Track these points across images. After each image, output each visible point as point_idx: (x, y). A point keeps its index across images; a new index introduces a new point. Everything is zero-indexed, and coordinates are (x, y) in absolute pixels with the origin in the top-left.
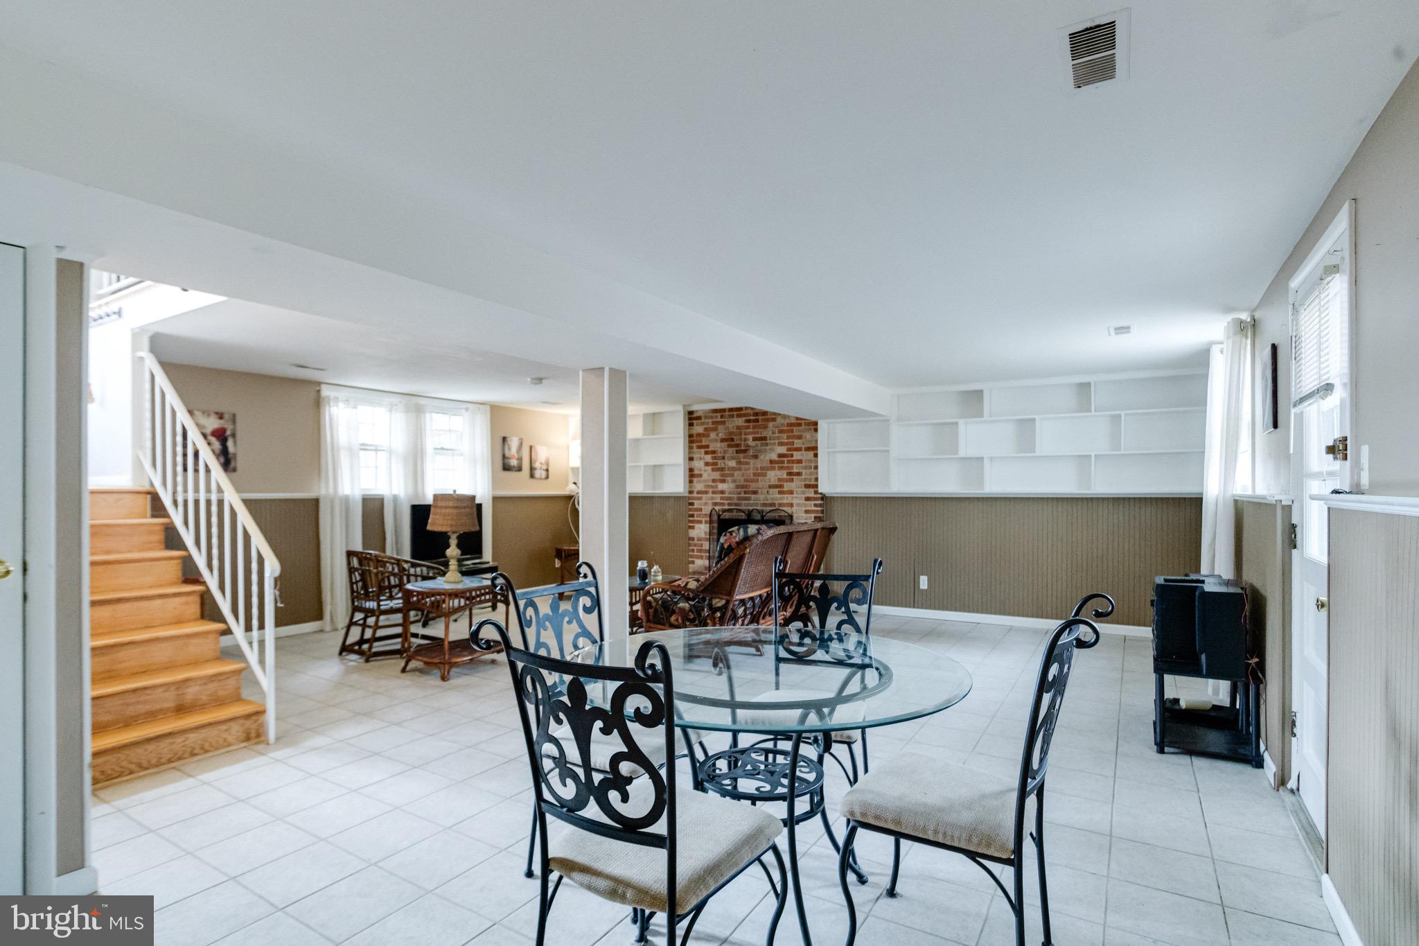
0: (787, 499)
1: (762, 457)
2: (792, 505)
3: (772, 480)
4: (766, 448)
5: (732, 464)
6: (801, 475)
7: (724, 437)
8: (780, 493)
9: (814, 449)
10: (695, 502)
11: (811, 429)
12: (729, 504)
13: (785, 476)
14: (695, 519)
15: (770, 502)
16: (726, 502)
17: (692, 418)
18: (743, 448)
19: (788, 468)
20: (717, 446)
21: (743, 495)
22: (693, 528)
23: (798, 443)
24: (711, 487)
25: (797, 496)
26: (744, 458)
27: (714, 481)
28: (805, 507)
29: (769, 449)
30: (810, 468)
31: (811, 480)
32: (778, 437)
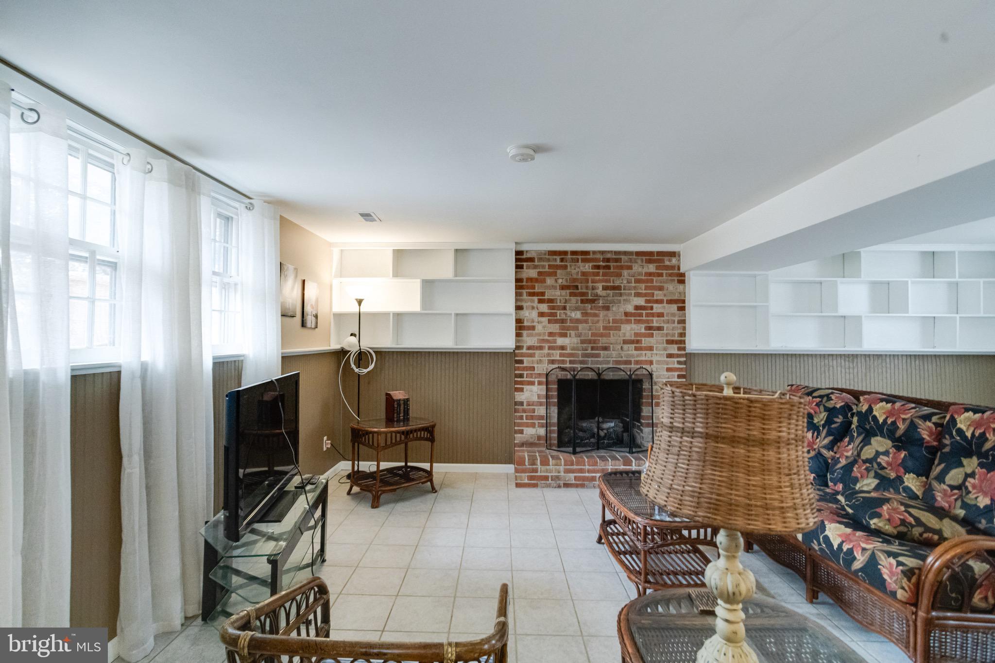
0: (645, 356)
1: (614, 309)
2: (651, 363)
3: (628, 334)
4: (620, 298)
5: (577, 315)
6: (663, 330)
7: (565, 283)
8: (636, 349)
9: (681, 304)
10: (525, 359)
11: (673, 280)
12: (571, 362)
13: (643, 331)
14: (525, 379)
15: (624, 359)
16: (568, 359)
17: (521, 259)
18: (590, 297)
19: (647, 322)
20: (557, 294)
21: (589, 351)
22: (522, 390)
23: (658, 295)
24: (548, 341)
25: (658, 352)
26: (591, 309)
27: (550, 334)
28: (667, 365)
29: (624, 300)
30: (674, 322)
31: (676, 335)
32: (635, 288)
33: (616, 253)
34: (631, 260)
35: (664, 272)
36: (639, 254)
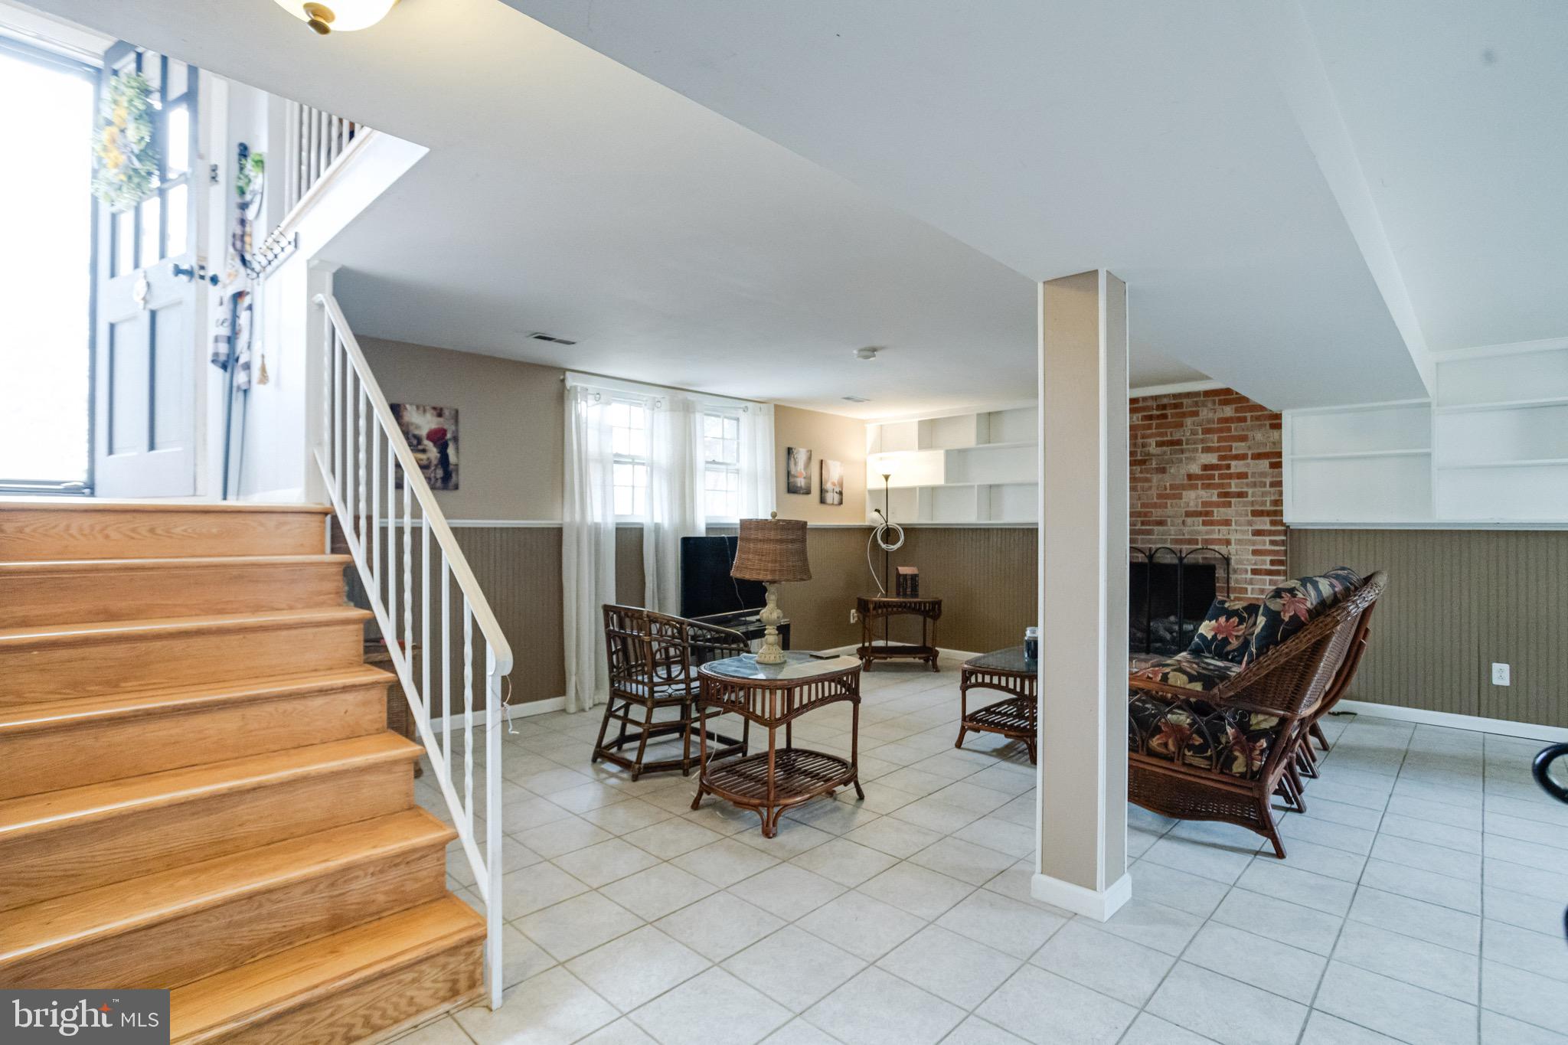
0: (1218, 533)
1: (1172, 471)
2: (1228, 542)
3: (1192, 504)
4: (1181, 456)
6: (1247, 497)
8: (1205, 523)
9: (1274, 459)
11: (1261, 426)
13: (1215, 498)
15: (1187, 537)
19: (1221, 486)
23: (1238, 448)
25: (1238, 528)
26: (1141, 472)
28: (1254, 545)
29: (1187, 458)
30: (1265, 486)
31: (1268, 504)
32: (1203, 441)
33: (1175, 396)
34: (1196, 404)
35: (1248, 415)
36: (1207, 393)
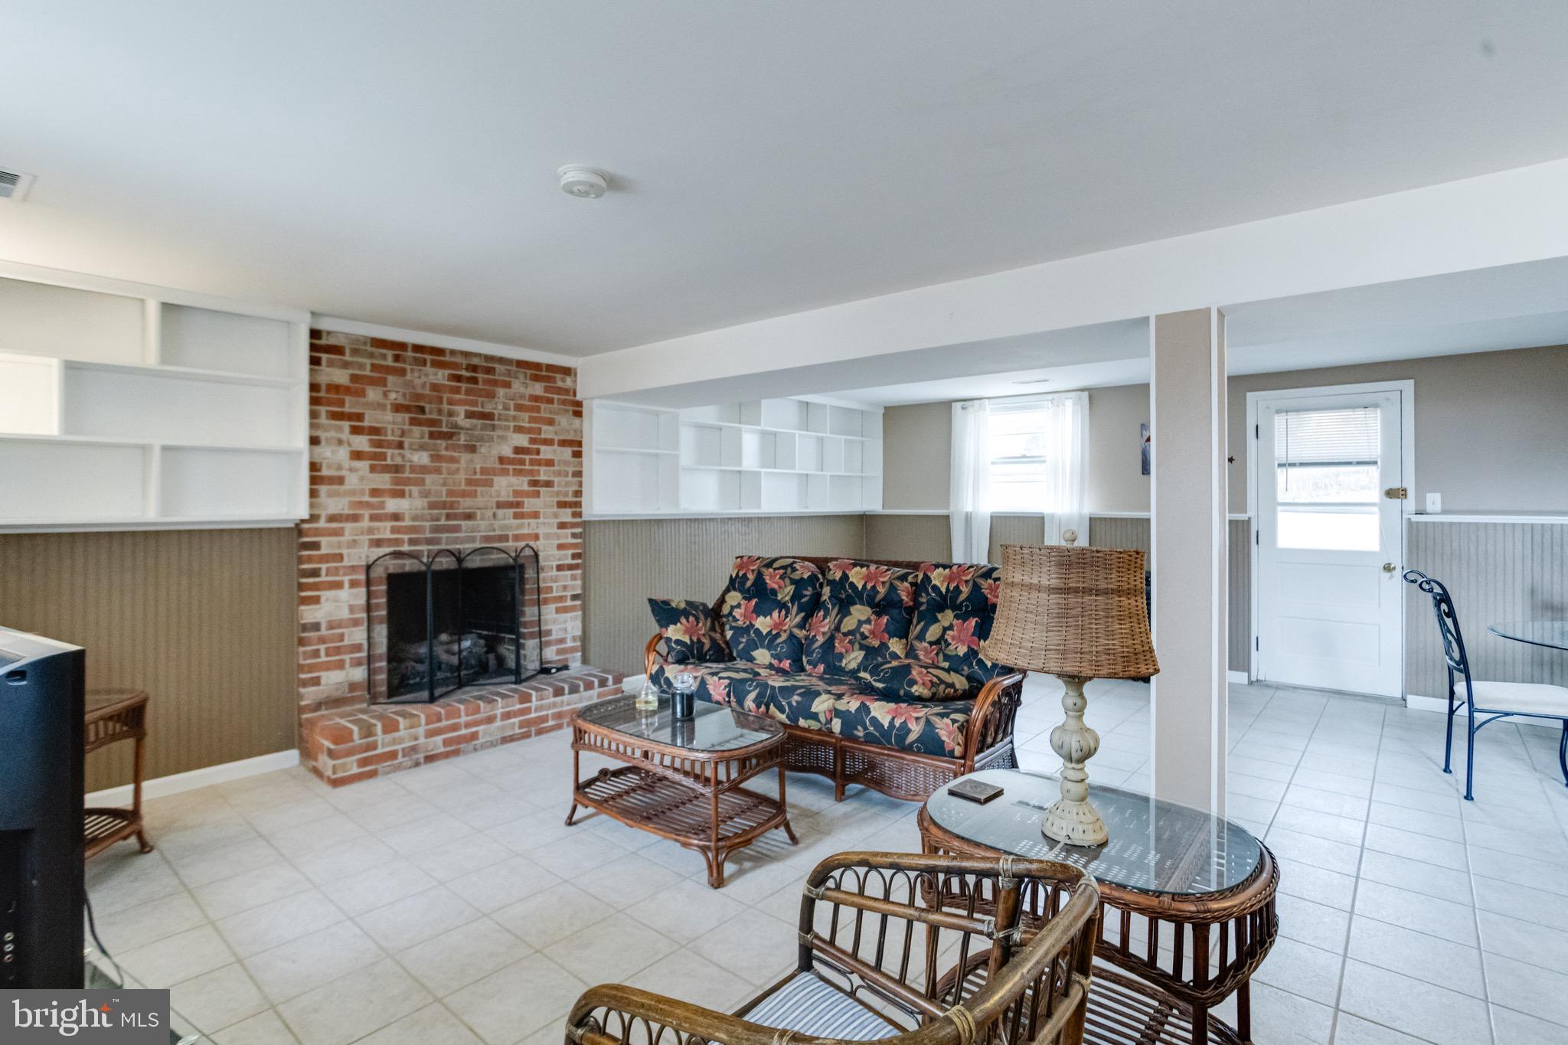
0: (528, 527)
1: (483, 450)
2: (536, 537)
3: (503, 493)
4: (492, 433)
5: (422, 458)
6: (553, 487)
7: (401, 401)
8: (516, 516)
9: (576, 446)
10: (324, 541)
11: (567, 411)
12: (412, 542)
13: (525, 487)
14: (323, 578)
15: (498, 533)
16: (406, 537)
17: (320, 347)
18: (444, 429)
19: (531, 473)
20: (389, 421)
21: (443, 522)
22: (316, 600)
23: (547, 432)
24: (368, 505)
25: (546, 521)
26: (447, 449)
27: (375, 492)
28: (558, 539)
29: (499, 437)
30: (567, 475)
31: (570, 494)
32: (515, 418)
33: (489, 358)
34: (509, 373)
35: (556, 397)
36: (521, 364)
